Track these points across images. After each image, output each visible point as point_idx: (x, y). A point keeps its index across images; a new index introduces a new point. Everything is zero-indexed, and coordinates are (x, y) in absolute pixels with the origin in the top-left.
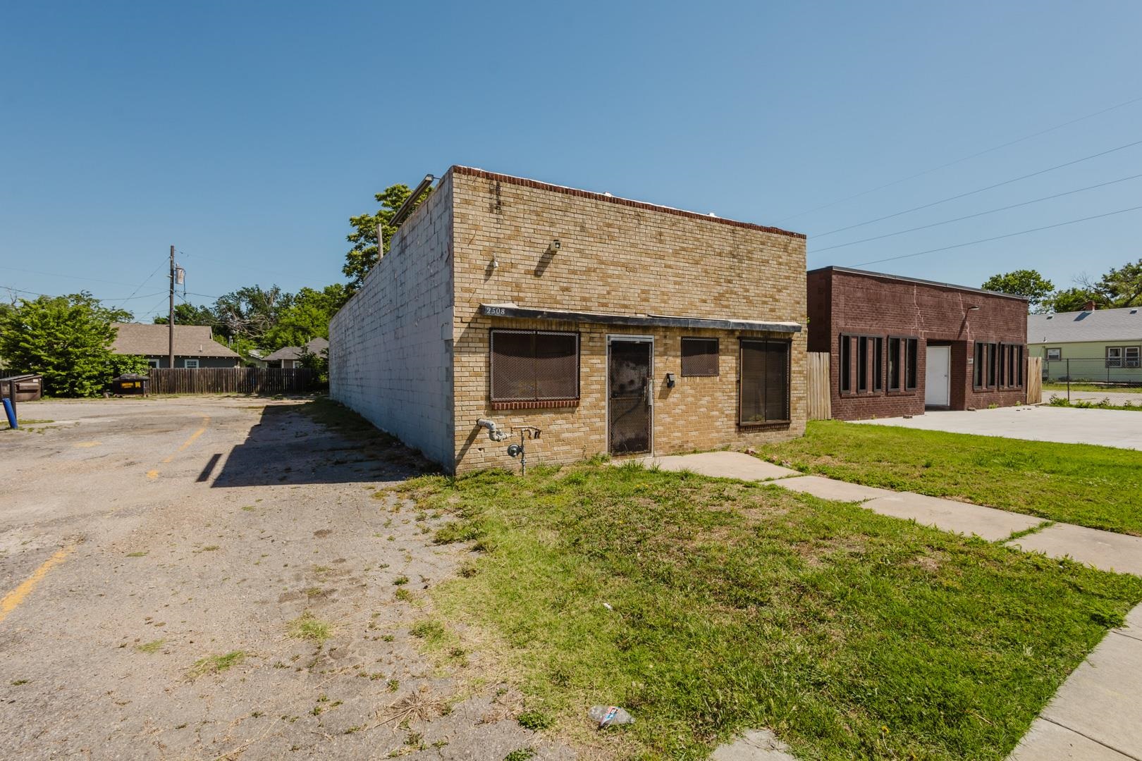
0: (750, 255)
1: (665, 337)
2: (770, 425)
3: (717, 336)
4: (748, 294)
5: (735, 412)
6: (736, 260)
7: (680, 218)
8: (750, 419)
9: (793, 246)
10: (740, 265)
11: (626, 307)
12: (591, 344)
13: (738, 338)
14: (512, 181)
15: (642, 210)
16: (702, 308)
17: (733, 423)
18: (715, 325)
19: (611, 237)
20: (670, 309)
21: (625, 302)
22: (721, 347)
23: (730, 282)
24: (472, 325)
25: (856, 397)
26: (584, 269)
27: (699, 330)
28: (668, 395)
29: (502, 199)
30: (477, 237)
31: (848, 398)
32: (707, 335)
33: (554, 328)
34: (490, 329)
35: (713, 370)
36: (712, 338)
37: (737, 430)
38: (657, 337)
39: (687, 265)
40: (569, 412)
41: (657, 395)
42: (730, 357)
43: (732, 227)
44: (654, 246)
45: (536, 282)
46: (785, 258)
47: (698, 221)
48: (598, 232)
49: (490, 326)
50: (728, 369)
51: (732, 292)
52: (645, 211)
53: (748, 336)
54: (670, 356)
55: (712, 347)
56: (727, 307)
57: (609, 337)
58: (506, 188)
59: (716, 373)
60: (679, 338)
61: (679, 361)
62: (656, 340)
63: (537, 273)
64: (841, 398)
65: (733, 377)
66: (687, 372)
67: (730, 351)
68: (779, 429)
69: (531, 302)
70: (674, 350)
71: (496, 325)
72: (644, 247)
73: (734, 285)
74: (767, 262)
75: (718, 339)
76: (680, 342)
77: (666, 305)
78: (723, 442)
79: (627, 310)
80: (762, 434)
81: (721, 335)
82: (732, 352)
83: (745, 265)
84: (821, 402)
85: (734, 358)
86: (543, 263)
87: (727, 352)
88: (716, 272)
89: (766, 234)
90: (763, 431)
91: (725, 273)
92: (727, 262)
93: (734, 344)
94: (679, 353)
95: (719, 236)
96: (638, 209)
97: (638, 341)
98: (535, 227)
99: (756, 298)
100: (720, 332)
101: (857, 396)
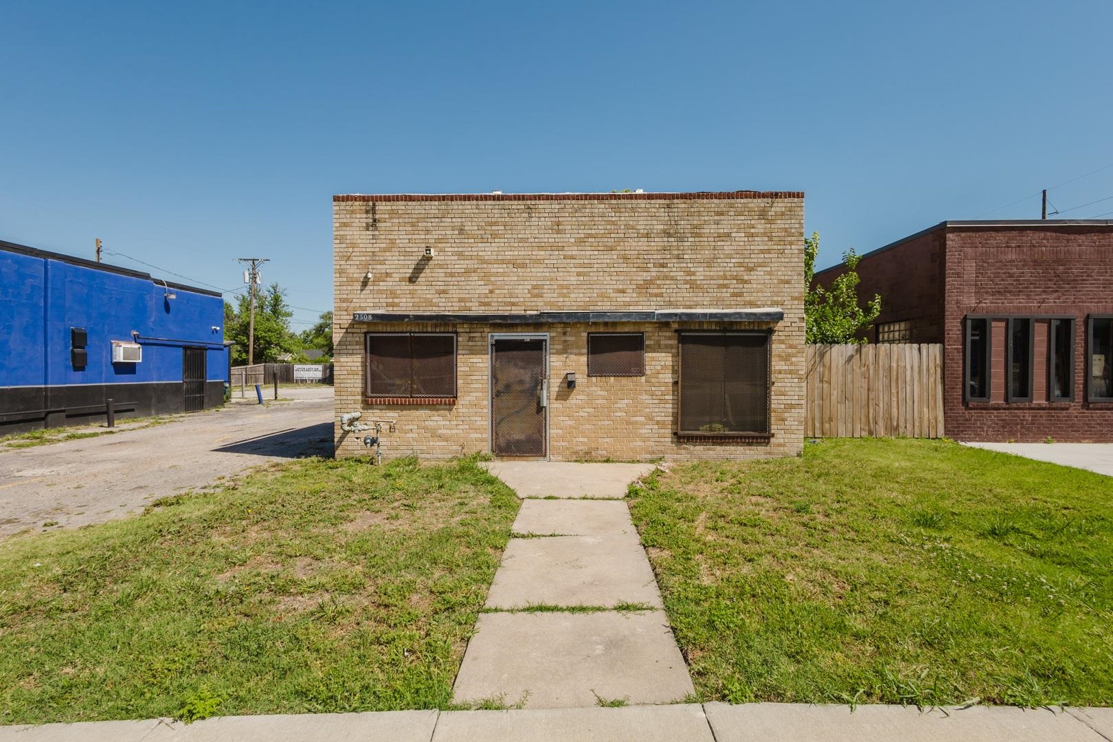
0: (695, 230)
1: (565, 334)
2: (733, 437)
3: (642, 331)
4: (693, 278)
5: (671, 418)
6: (672, 239)
7: (586, 202)
8: (701, 428)
9: (778, 209)
10: (680, 244)
11: (513, 304)
12: (470, 343)
13: (676, 331)
14: (388, 199)
15: (533, 202)
16: (618, 299)
17: (668, 431)
18: (629, 318)
19: (495, 236)
20: (574, 302)
21: (512, 300)
22: (647, 342)
23: (662, 266)
24: (349, 330)
25: (1004, 409)
26: (463, 270)
27: (614, 324)
28: (569, 396)
29: (377, 216)
30: (354, 254)
31: (986, 409)
32: (626, 329)
33: (429, 329)
34: (366, 333)
35: (637, 369)
36: (634, 333)
37: (675, 440)
38: (553, 334)
39: (596, 253)
40: (445, 410)
41: (554, 395)
42: (663, 354)
43: (667, 202)
44: (551, 238)
45: (411, 287)
46: (760, 226)
47: (613, 202)
48: (479, 232)
49: (365, 330)
50: (659, 368)
51: (666, 278)
52: (538, 202)
53: (692, 328)
54: (571, 353)
55: (635, 343)
56: (661, 295)
57: (492, 336)
58: (382, 207)
59: (641, 373)
60: (586, 334)
61: (584, 359)
62: (552, 338)
63: (412, 280)
64: (967, 408)
65: (668, 378)
66: (595, 371)
67: (662, 346)
68: (750, 444)
69: (406, 305)
70: (577, 348)
71: (372, 329)
72: (536, 240)
73: (670, 269)
74: (729, 235)
75: (643, 333)
76: (585, 339)
77: (566, 299)
78: (653, 453)
79: (514, 308)
80: (718, 448)
81: (648, 329)
82: (666, 348)
83: (689, 244)
85: (670, 355)
86: (418, 270)
87: (657, 348)
88: (641, 257)
89: (726, 201)
90: (721, 444)
91: (655, 257)
92: (658, 242)
93: (670, 338)
94: (585, 351)
95: (646, 214)
96: (529, 202)
97: (527, 339)
98: (410, 237)
99: (705, 282)
100: (647, 325)
101: (1005, 406)
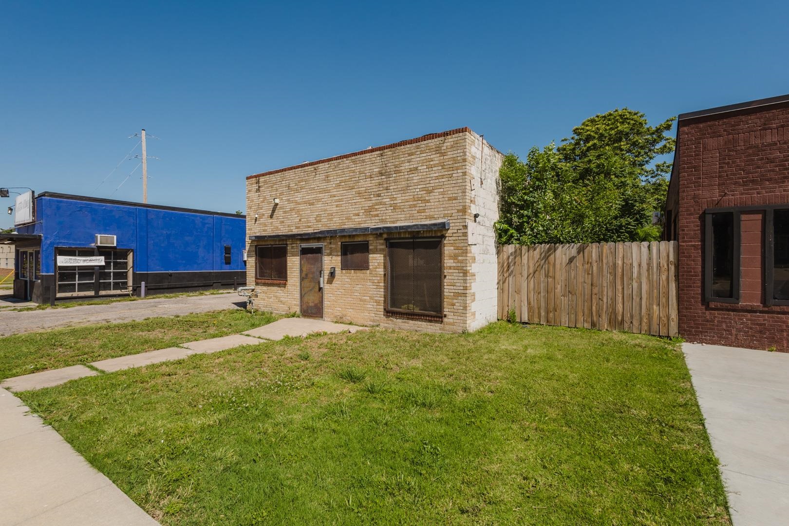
0: (397, 169)
1: (331, 243)
3: (367, 240)
4: (395, 202)
5: (383, 299)
6: (384, 177)
7: (340, 161)
8: (402, 307)
9: (448, 144)
10: (388, 179)
11: (309, 227)
12: (292, 250)
13: (385, 239)
14: (263, 175)
15: (317, 166)
16: (356, 220)
17: (381, 307)
18: (356, 232)
19: (302, 188)
20: (335, 224)
21: (308, 224)
22: (370, 247)
23: (379, 195)
24: (251, 245)
25: (761, 312)
26: (289, 209)
27: (354, 236)
28: (332, 281)
29: (260, 185)
30: (253, 205)
31: (734, 310)
32: (359, 239)
33: (277, 243)
34: (256, 246)
35: (364, 266)
36: (363, 241)
37: (385, 314)
38: (326, 244)
39: (345, 191)
40: (283, 287)
41: (326, 282)
42: (379, 255)
43: (378, 152)
44: (323, 185)
45: (271, 221)
46: (436, 158)
47: (353, 158)
48: (295, 187)
49: (256, 244)
50: (376, 264)
51: (381, 204)
52: (319, 165)
53: (395, 237)
54: (334, 255)
55: (364, 248)
56: (377, 215)
57: (301, 246)
58: (262, 179)
59: (367, 268)
60: (340, 243)
61: (339, 258)
62: (325, 246)
63: (271, 216)
64: (708, 308)
65: (381, 271)
66: (345, 266)
67: (378, 250)
68: (430, 321)
69: (269, 231)
70: (336, 252)
71: (258, 244)
72: (318, 188)
73: (382, 198)
74: (416, 169)
75: (368, 241)
76: (340, 246)
77: (331, 222)
78: (374, 321)
79: (309, 229)
80: (411, 322)
81: (371, 238)
82: (380, 251)
83: (393, 178)
84: (649, 309)
85: (382, 255)
86: (273, 211)
87: (376, 251)
88: (367, 191)
89: (414, 145)
90: (412, 319)
91: (374, 190)
92: (377, 180)
93: (382, 244)
94: (340, 254)
95: (370, 163)
96: (315, 166)
97: (314, 247)
98: (270, 194)
99: (402, 204)
100: (370, 236)
